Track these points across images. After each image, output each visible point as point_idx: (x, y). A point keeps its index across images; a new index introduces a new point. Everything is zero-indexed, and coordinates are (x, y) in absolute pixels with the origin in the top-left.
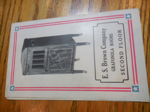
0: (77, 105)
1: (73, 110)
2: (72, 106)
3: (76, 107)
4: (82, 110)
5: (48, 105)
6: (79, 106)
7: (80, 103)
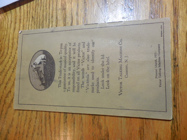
0: (178, 124)
1: (174, 129)
2: (172, 124)
3: (177, 125)
4: (185, 129)
5: (142, 126)
6: (181, 124)
7: (182, 121)
